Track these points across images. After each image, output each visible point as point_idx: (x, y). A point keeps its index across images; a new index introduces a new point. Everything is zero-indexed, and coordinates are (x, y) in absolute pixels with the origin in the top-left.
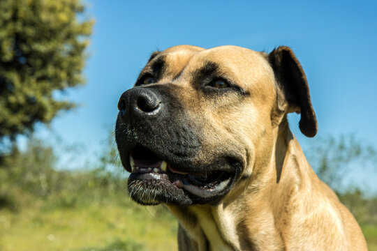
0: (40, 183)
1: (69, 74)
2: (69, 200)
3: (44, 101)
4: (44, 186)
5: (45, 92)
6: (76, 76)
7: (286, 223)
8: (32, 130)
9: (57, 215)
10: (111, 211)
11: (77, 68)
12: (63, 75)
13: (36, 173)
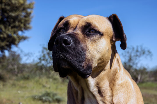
0: (14, 69)
1: (25, 25)
2: (26, 76)
3: (15, 36)
4: (16, 70)
5: (15, 33)
6: (28, 26)
7: (114, 85)
8: (10, 48)
9: (22, 82)
10: (44, 80)
11: (28, 22)
12: (22, 25)
13: (13, 65)
